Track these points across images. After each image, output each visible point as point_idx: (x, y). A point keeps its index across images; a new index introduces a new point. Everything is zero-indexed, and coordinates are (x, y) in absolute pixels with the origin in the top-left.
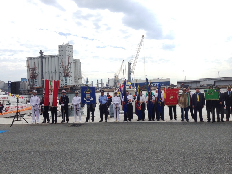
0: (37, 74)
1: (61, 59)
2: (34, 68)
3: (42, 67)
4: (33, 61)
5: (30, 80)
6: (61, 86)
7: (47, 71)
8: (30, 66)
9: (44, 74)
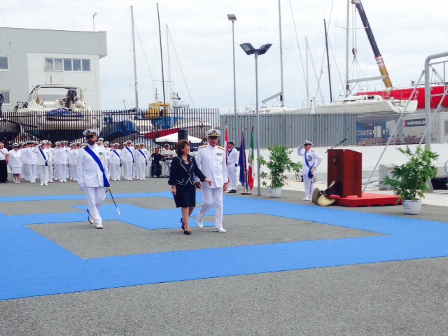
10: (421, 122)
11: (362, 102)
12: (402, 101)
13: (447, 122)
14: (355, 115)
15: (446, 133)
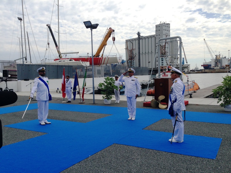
0: (134, 56)
1: (158, 39)
2: (132, 50)
3: (139, 48)
5: (129, 61)
6: (157, 66)
7: (144, 52)
8: (128, 47)
9: (141, 55)
10: (88, 70)
11: (69, 61)
13: (98, 70)
14: (72, 66)
15: (98, 74)
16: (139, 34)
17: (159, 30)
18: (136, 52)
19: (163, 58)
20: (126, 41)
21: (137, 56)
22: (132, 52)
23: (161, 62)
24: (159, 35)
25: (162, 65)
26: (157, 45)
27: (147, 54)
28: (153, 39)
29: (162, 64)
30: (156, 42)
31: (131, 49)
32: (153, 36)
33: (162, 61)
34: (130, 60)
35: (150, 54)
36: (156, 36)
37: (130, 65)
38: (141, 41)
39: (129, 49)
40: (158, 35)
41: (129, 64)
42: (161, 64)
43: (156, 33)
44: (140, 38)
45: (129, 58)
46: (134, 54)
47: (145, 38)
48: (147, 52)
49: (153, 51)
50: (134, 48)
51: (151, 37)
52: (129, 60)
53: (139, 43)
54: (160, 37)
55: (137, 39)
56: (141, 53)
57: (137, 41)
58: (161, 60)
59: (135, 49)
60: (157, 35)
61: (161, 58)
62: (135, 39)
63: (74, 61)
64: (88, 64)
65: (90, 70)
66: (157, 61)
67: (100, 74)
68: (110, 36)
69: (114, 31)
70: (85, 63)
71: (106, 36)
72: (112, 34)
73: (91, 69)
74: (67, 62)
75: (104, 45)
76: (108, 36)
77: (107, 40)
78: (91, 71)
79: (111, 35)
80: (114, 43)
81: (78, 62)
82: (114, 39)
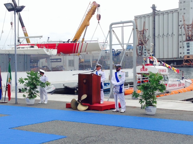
1: (182, 14)
2: (143, 31)
4: (143, 20)
6: (180, 55)
7: (161, 34)
8: (138, 27)
9: (156, 38)
10: (57, 60)
11: (29, 48)
12: (49, 49)
13: (70, 61)
14: (29, 55)
15: (70, 65)
16: (154, 8)
17: (184, 2)
18: (149, 34)
19: (189, 43)
20: (135, 18)
21: (151, 39)
22: (143, 33)
23: (186, 48)
24: (184, 9)
25: (189, 53)
26: (180, 23)
27: (165, 37)
28: (175, 14)
29: (188, 51)
30: (180, 20)
31: (142, 29)
32: (176, 10)
33: (188, 47)
34: (140, 45)
35: (170, 37)
36: (179, 11)
37: (140, 53)
38: (156, 17)
39: (139, 29)
40: (182, 8)
41: (139, 51)
42: (186, 52)
43: (179, 6)
44: (155, 13)
45: (139, 43)
46: (147, 36)
47: (163, 13)
48: (165, 34)
49: (175, 33)
50: (147, 27)
51: (172, 12)
52: (138, 46)
53: (155, 21)
54: (185, 11)
55: (152, 15)
56: (156, 35)
57: (151, 18)
58: (185, 46)
59: (147, 30)
60: (181, 10)
61: (185, 43)
62: (148, 15)
63: (36, 48)
64: (54, 52)
65: (59, 60)
66: (181, 47)
67: (73, 66)
68: (93, 13)
69: (99, 6)
70: (51, 51)
71: (89, 13)
72: (97, 10)
73: (61, 59)
74: (26, 49)
75: (85, 25)
76: (91, 13)
77: (89, 19)
78: (61, 62)
79: (94, 11)
80: (99, 22)
81: (40, 50)
82: (99, 17)
